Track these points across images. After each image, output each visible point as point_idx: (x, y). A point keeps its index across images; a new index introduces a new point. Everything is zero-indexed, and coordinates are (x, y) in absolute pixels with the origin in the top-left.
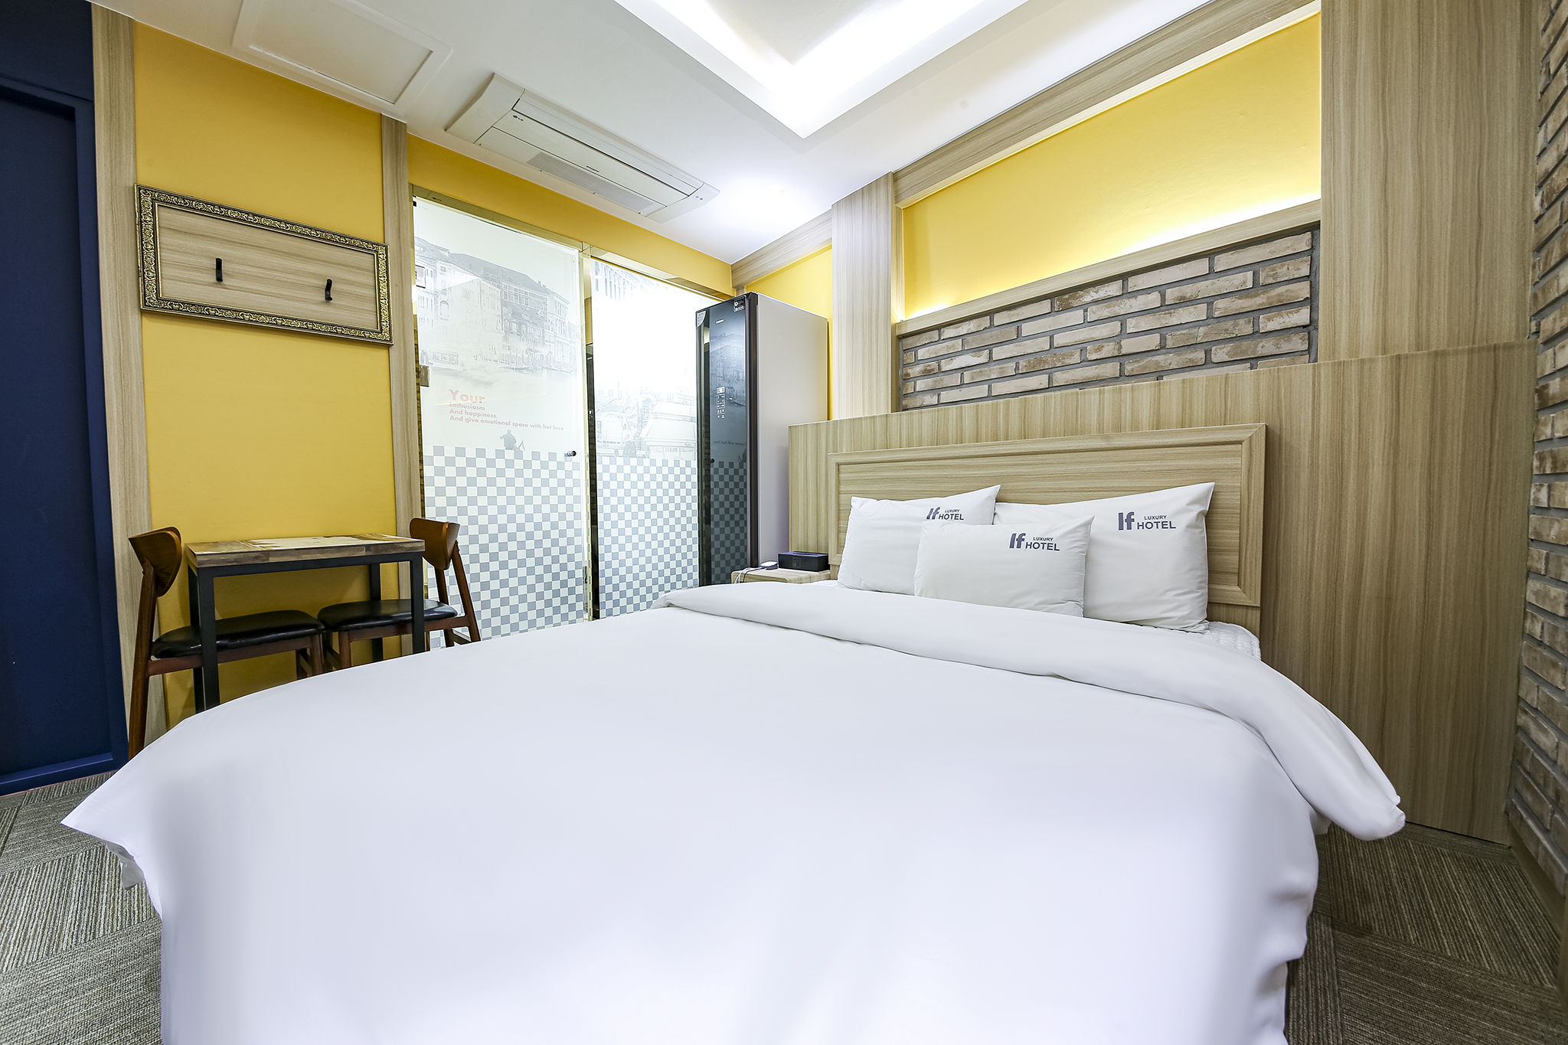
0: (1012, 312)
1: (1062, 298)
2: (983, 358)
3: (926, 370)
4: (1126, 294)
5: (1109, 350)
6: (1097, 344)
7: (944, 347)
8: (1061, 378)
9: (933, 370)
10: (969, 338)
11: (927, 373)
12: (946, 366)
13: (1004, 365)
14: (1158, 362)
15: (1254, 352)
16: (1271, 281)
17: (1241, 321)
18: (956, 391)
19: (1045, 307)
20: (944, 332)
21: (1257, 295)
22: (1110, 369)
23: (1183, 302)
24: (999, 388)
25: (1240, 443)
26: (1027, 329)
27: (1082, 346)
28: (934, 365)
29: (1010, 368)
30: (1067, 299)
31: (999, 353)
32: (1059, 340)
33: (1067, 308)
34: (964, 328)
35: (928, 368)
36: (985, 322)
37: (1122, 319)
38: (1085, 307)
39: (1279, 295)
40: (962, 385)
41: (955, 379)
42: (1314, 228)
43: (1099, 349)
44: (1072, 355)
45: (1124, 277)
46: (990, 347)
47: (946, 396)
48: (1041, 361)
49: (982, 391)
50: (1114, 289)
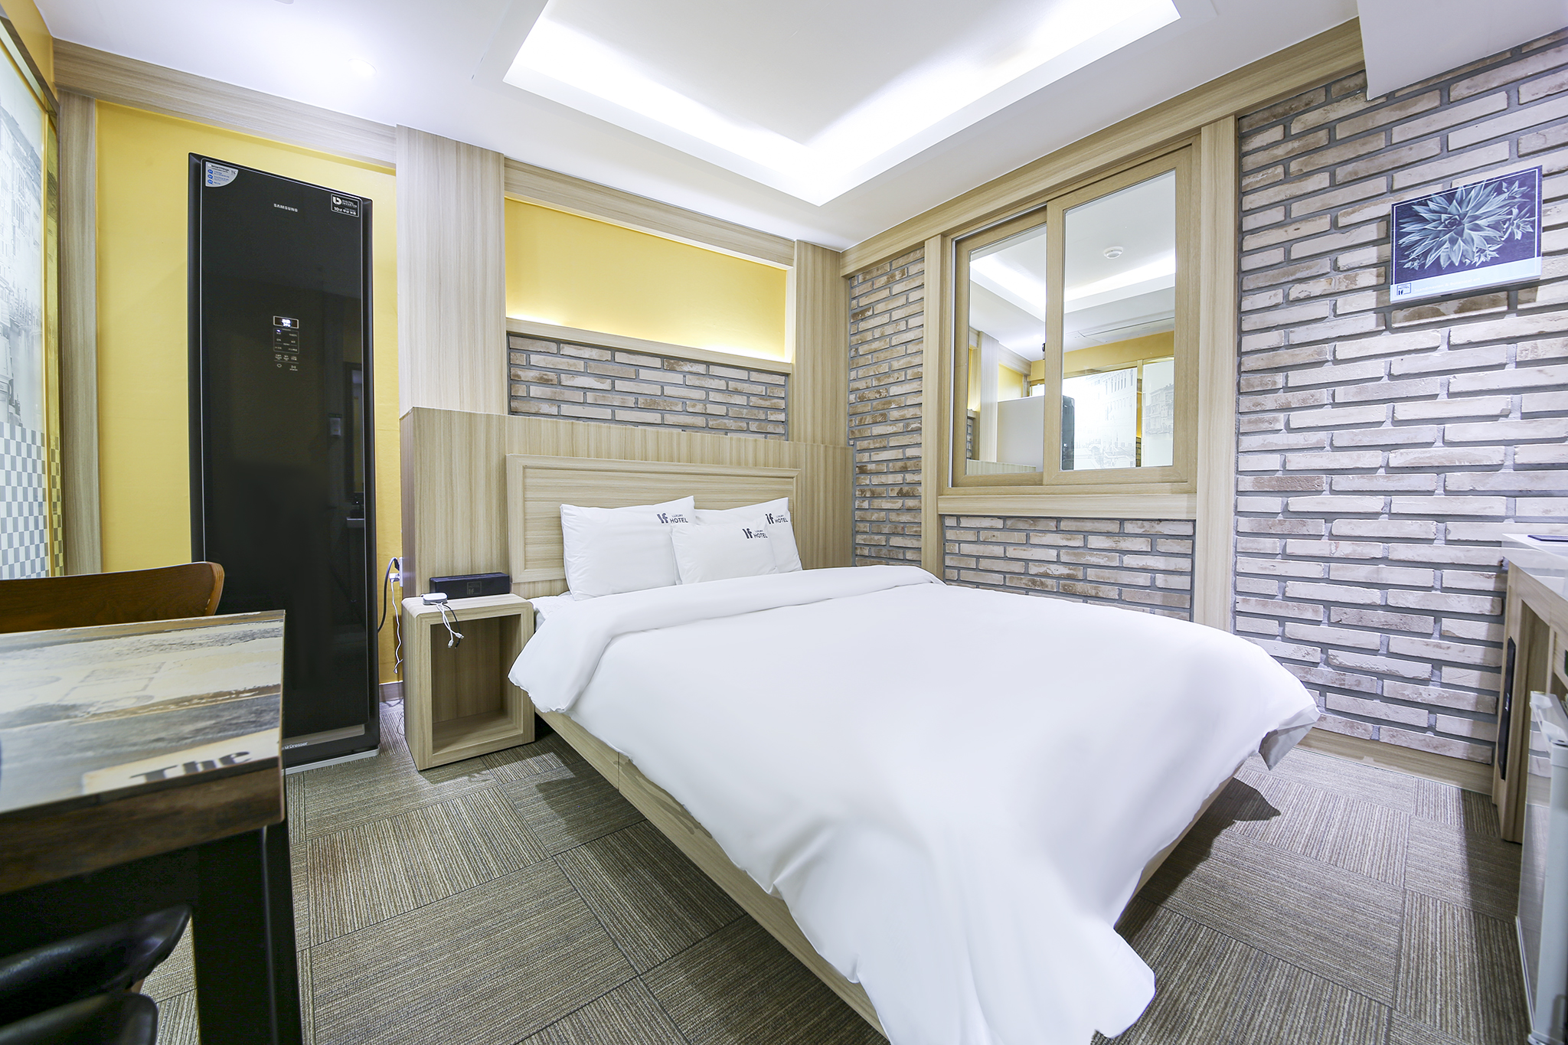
0: (631, 356)
1: (671, 361)
2: (606, 385)
3: (541, 378)
4: (708, 375)
5: (699, 408)
6: (694, 402)
7: (564, 363)
8: (670, 419)
9: (552, 380)
10: (591, 363)
11: (544, 382)
12: (566, 380)
13: (625, 397)
14: (725, 424)
15: (766, 429)
16: (771, 395)
17: (761, 412)
18: (579, 408)
19: (657, 363)
20: (563, 348)
21: (766, 400)
22: (700, 421)
23: (737, 392)
24: (621, 415)
25: (793, 478)
26: (644, 374)
27: (684, 400)
28: (552, 376)
29: (630, 401)
30: (673, 364)
31: (620, 385)
32: (668, 390)
33: (672, 370)
34: (587, 353)
35: (545, 377)
36: (607, 355)
37: (707, 390)
38: (685, 373)
39: (775, 403)
40: (584, 403)
41: (578, 396)
42: (787, 375)
43: (694, 406)
44: (677, 405)
45: (708, 364)
46: (613, 379)
47: (566, 409)
48: (655, 402)
49: (607, 413)
50: (701, 369)
